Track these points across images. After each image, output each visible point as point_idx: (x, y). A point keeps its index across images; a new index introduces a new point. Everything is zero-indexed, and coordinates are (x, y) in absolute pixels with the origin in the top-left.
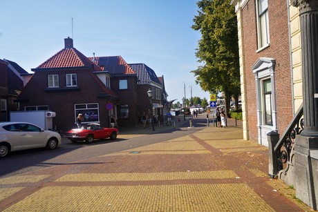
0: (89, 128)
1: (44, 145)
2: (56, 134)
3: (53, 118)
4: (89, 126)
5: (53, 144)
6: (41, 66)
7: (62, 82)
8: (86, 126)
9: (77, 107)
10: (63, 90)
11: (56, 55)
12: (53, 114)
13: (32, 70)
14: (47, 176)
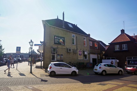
0: (135, 68)
1: (117, 73)
2: (121, 69)
3: (118, 62)
4: (135, 67)
5: (120, 73)
6: (112, 42)
7: (121, 47)
8: (133, 67)
9: (128, 58)
10: (121, 51)
11: (117, 37)
12: (118, 61)
13: (109, 44)
14: (123, 83)
